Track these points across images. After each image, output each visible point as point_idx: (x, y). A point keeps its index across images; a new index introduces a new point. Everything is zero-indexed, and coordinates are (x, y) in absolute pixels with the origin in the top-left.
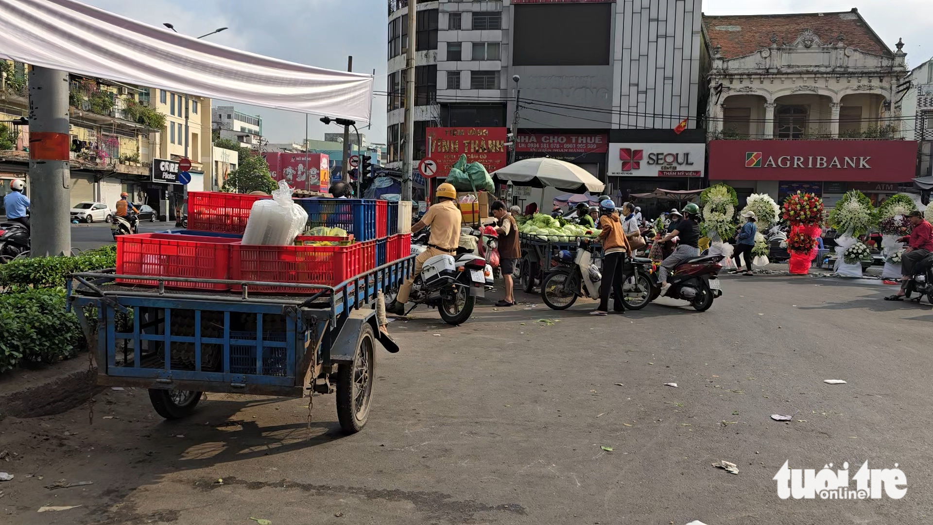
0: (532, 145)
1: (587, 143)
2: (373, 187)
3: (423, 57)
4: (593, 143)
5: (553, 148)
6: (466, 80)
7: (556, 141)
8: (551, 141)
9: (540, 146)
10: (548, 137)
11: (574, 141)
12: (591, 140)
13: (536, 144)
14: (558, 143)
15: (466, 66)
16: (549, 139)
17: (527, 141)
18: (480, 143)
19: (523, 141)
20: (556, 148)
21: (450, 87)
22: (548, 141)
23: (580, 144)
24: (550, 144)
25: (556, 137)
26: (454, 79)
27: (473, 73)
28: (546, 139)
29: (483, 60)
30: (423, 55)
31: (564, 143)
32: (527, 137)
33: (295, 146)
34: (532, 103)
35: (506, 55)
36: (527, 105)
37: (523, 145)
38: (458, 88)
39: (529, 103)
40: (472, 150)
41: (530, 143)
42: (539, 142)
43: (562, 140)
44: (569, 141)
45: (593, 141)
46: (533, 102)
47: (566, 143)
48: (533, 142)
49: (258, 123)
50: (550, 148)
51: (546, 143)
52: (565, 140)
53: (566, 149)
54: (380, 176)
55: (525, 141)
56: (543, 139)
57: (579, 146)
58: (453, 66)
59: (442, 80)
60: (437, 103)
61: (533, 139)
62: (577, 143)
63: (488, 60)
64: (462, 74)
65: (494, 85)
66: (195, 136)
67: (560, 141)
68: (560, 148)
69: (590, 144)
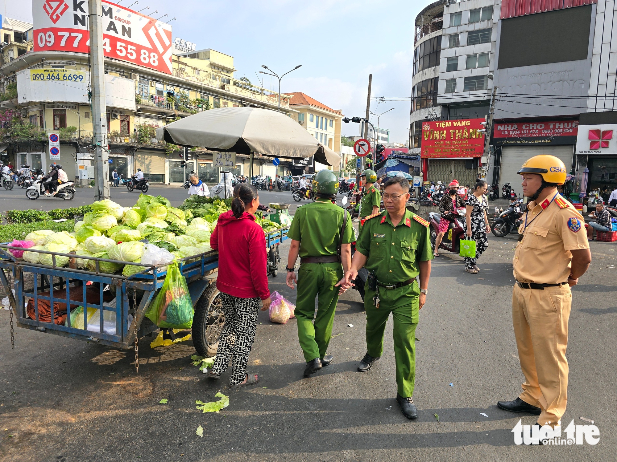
0: (514, 132)
1: (564, 128)
2: (385, 166)
3: (432, 72)
4: (570, 128)
5: (533, 134)
6: (460, 85)
7: (535, 128)
8: (531, 128)
9: (521, 132)
10: (528, 125)
11: (551, 127)
12: (568, 126)
13: (518, 130)
14: (537, 129)
15: (461, 74)
16: (529, 127)
17: (509, 129)
18: (463, 132)
19: (506, 129)
20: (535, 133)
21: (447, 91)
22: (528, 128)
23: (557, 129)
24: (529, 130)
25: (535, 125)
26: (451, 85)
27: (466, 79)
28: (526, 127)
29: (475, 68)
30: (432, 70)
31: (543, 129)
32: (510, 126)
33: (395, 144)
34: (506, 96)
35: (494, 61)
36: (502, 98)
37: (506, 133)
38: (454, 92)
39: (504, 96)
40: (457, 138)
41: (512, 130)
42: (520, 129)
43: (541, 126)
44: (547, 127)
45: (570, 126)
46: (508, 95)
47: (544, 129)
48: (515, 130)
49: (387, 133)
50: (529, 133)
51: (526, 130)
52: (543, 127)
53: (544, 134)
54: (390, 159)
55: (508, 129)
56: (524, 127)
57: (556, 131)
58: (451, 75)
59: (442, 87)
60: (439, 105)
61: (515, 126)
62: (554, 128)
63: (479, 67)
64: (457, 81)
65: (483, 86)
66: (330, 140)
67: (539, 128)
68: (539, 133)
69: (567, 129)
